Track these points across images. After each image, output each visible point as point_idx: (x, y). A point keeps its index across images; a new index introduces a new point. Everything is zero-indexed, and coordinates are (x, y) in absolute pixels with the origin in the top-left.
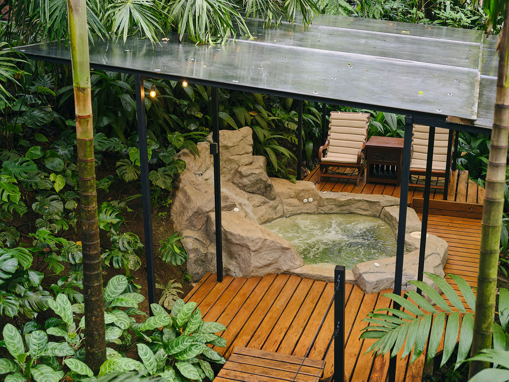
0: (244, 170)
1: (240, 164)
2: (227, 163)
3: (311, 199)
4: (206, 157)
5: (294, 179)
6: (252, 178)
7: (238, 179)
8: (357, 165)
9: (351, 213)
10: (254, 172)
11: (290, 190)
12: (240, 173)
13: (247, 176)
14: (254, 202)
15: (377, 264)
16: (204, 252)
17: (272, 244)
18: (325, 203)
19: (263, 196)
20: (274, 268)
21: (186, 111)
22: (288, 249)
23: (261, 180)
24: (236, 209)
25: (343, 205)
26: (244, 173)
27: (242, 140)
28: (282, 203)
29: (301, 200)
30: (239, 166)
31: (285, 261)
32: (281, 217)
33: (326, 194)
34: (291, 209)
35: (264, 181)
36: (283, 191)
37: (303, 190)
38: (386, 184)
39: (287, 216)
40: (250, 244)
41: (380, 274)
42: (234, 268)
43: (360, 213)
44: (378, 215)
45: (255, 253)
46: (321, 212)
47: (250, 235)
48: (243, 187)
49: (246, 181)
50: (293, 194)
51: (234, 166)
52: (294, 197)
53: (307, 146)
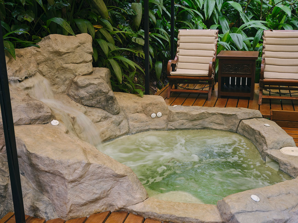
0: (81, 80)
1: (77, 74)
2: (61, 72)
3: (160, 114)
4: (30, 63)
5: (141, 93)
6: (90, 89)
7: (73, 91)
8: (208, 78)
9: (205, 128)
10: (92, 82)
11: (136, 104)
12: (76, 83)
13: (84, 87)
14: (93, 117)
15: (255, 198)
16: (3, 184)
17: (100, 170)
18: (176, 117)
19: (104, 109)
20: (105, 204)
21: (16, 17)
22: (123, 176)
23: (101, 91)
24: (54, 122)
25: (195, 120)
26: (80, 83)
27: (78, 46)
28: (127, 118)
29: (148, 115)
30: (76, 76)
31: (119, 193)
32: (126, 134)
33: (177, 108)
34: (137, 124)
35: (104, 93)
36: (129, 105)
37: (151, 104)
38: (238, 98)
39: (133, 133)
40: (64, 172)
41: (262, 213)
42: (44, 206)
43: (214, 127)
44: (235, 129)
45: (73, 184)
46: (171, 127)
47: (65, 158)
48: (80, 100)
49: (83, 93)
50: (140, 108)
51: (69, 75)
52: (141, 112)
53: (156, 66)
